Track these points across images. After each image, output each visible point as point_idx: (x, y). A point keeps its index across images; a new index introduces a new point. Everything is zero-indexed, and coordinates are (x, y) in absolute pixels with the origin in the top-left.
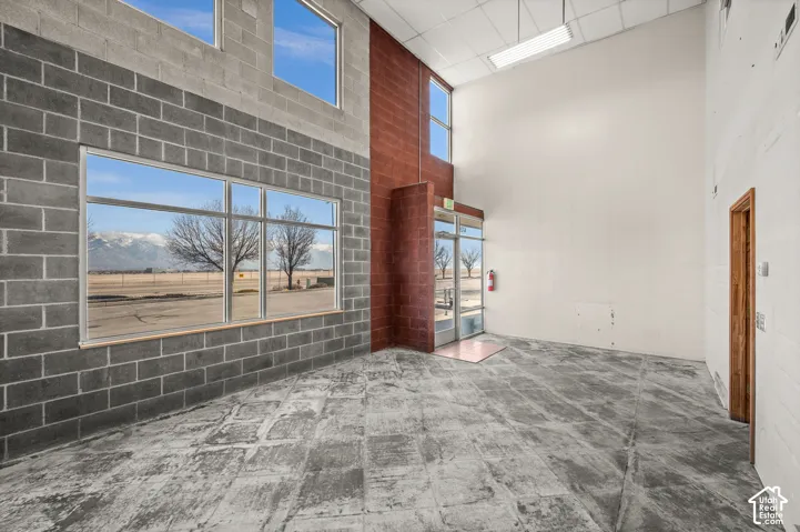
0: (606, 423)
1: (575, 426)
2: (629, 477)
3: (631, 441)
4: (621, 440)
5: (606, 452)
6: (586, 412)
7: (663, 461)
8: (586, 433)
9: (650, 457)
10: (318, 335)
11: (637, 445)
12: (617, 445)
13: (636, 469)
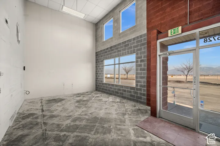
0: (55, 133)
1: (63, 125)
2: (42, 122)
3: (44, 131)
4: (47, 130)
5: (50, 124)
6: (65, 133)
7: (33, 131)
8: (58, 125)
9: (38, 129)
10: (128, 91)
11: (42, 131)
12: (48, 127)
13: (41, 124)
